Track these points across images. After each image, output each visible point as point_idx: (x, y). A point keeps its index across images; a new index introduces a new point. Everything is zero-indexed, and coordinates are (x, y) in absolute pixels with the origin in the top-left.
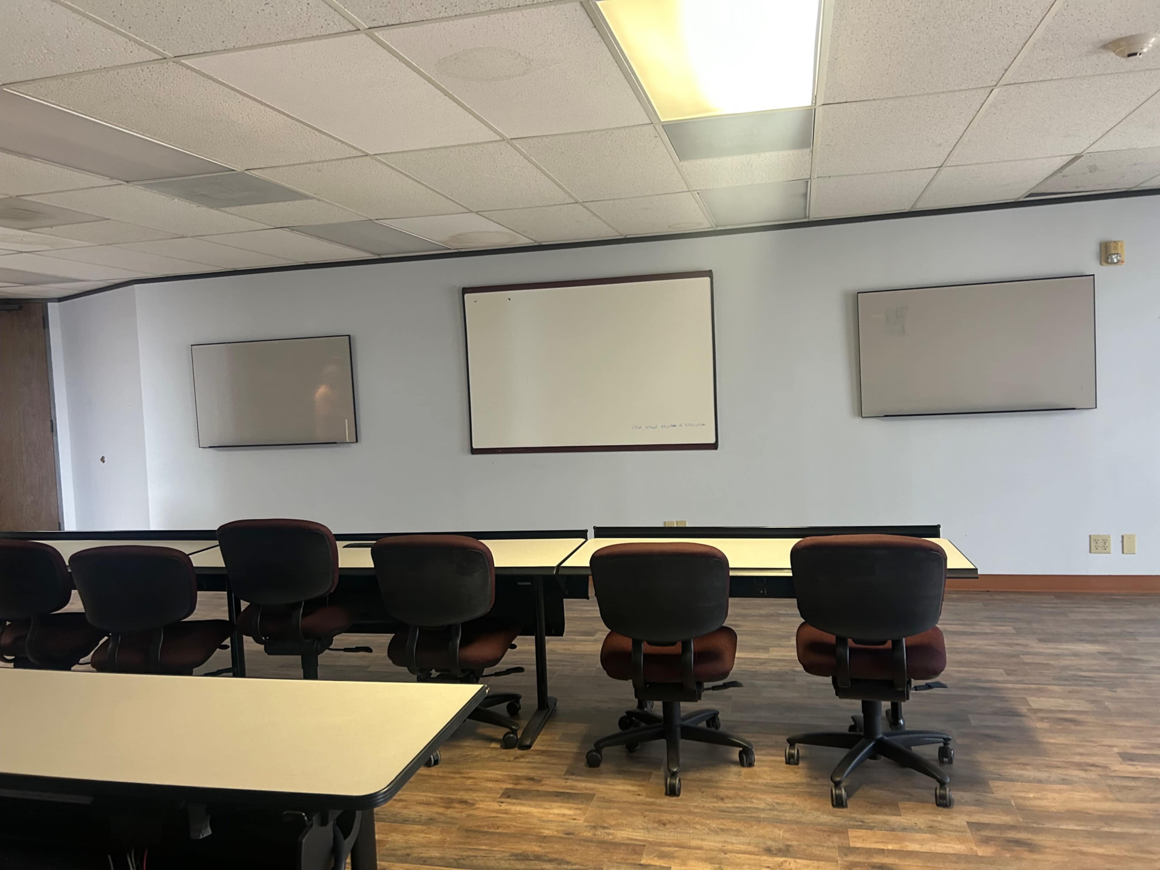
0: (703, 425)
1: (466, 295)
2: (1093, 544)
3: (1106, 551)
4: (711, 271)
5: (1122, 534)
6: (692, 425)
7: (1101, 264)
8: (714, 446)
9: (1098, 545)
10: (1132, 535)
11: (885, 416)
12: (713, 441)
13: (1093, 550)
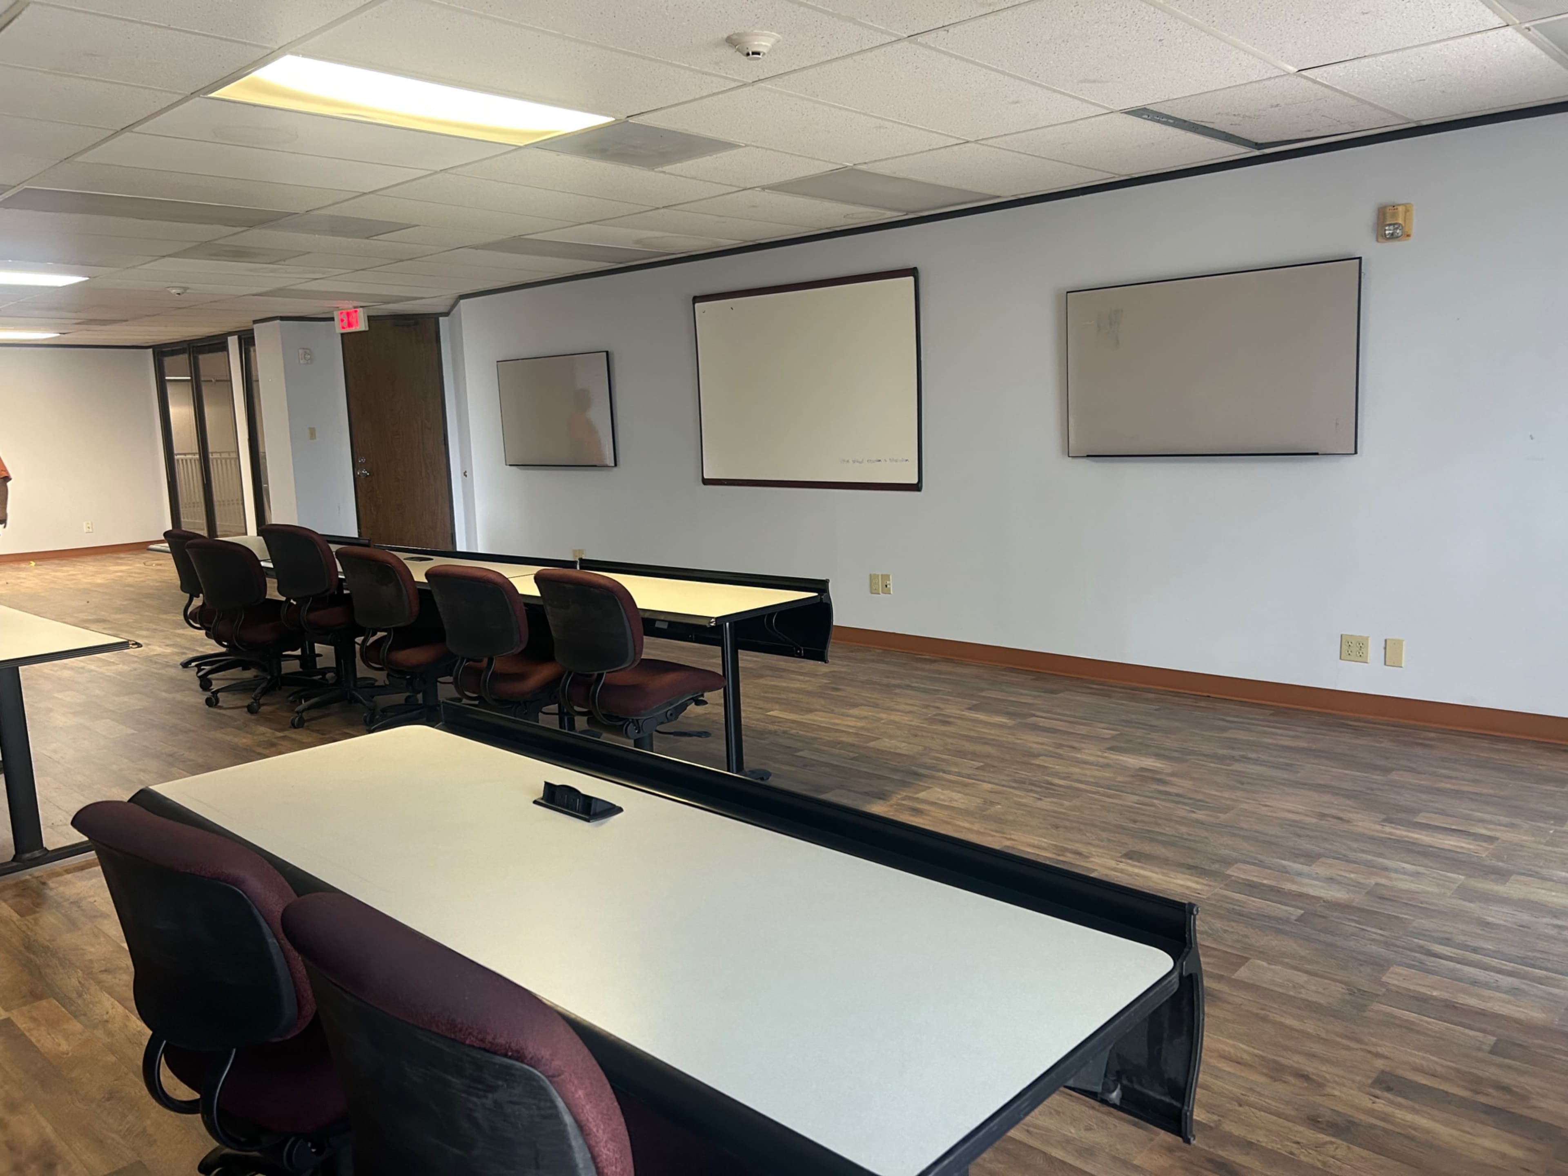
0: (907, 460)
1: (697, 305)
2: (1344, 647)
3: (1360, 659)
4: (915, 269)
5: (1384, 638)
6: (896, 461)
7: (1377, 241)
8: (916, 487)
9: (1351, 649)
10: (1398, 640)
11: (1088, 456)
12: (915, 481)
13: (1344, 656)
